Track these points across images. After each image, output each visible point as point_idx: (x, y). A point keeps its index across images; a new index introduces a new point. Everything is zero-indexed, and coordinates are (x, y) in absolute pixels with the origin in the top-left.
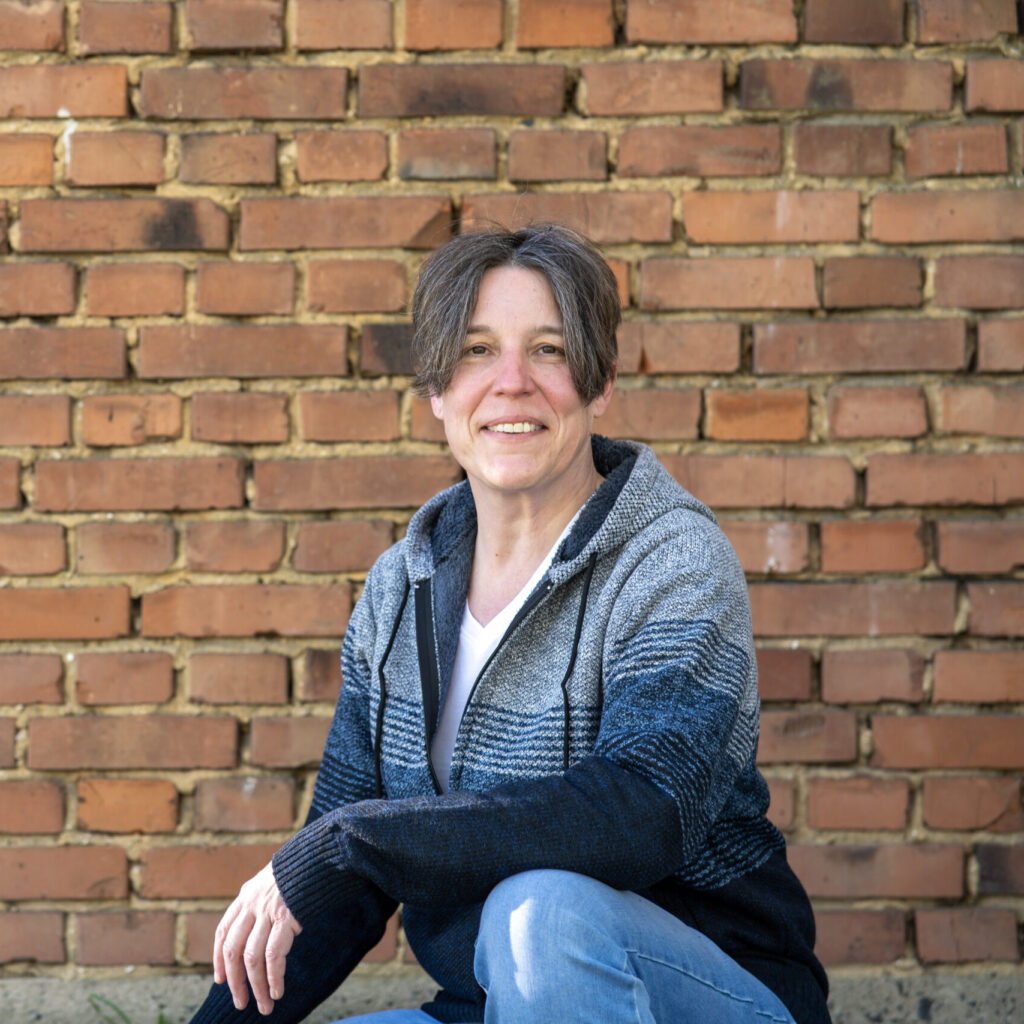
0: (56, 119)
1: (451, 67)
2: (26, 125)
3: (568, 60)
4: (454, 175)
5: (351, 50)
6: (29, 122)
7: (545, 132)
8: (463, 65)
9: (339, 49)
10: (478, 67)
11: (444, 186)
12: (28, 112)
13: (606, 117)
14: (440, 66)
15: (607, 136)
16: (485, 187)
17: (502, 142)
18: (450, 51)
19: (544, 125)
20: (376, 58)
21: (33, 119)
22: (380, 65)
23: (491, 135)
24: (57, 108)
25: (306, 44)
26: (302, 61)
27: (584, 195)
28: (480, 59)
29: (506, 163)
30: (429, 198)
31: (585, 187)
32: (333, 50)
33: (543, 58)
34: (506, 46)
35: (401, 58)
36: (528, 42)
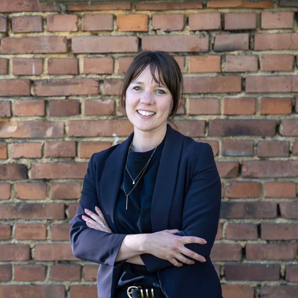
0: (112, 137)
1: (239, 120)
2: (102, 139)
3: (276, 118)
4: (240, 155)
5: (206, 115)
6: (104, 138)
7: (269, 141)
8: (243, 120)
9: (203, 114)
10: (248, 120)
11: (236, 158)
12: (103, 135)
13: (289, 136)
14: (236, 120)
15: (289, 142)
16: (250, 159)
17: (255, 144)
18: (238, 115)
19: (269, 139)
20: (215, 117)
21: (105, 137)
22: (216, 120)
23: (252, 142)
24: (112, 133)
25: (192, 113)
26: (190, 118)
27: (282, 161)
28: (248, 118)
29: (257, 150)
30: (231, 162)
31: (282, 159)
32: (201, 115)
33: (269, 117)
34: (256, 113)
35: (222, 117)
36: (264, 112)
